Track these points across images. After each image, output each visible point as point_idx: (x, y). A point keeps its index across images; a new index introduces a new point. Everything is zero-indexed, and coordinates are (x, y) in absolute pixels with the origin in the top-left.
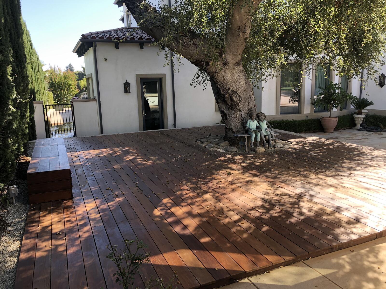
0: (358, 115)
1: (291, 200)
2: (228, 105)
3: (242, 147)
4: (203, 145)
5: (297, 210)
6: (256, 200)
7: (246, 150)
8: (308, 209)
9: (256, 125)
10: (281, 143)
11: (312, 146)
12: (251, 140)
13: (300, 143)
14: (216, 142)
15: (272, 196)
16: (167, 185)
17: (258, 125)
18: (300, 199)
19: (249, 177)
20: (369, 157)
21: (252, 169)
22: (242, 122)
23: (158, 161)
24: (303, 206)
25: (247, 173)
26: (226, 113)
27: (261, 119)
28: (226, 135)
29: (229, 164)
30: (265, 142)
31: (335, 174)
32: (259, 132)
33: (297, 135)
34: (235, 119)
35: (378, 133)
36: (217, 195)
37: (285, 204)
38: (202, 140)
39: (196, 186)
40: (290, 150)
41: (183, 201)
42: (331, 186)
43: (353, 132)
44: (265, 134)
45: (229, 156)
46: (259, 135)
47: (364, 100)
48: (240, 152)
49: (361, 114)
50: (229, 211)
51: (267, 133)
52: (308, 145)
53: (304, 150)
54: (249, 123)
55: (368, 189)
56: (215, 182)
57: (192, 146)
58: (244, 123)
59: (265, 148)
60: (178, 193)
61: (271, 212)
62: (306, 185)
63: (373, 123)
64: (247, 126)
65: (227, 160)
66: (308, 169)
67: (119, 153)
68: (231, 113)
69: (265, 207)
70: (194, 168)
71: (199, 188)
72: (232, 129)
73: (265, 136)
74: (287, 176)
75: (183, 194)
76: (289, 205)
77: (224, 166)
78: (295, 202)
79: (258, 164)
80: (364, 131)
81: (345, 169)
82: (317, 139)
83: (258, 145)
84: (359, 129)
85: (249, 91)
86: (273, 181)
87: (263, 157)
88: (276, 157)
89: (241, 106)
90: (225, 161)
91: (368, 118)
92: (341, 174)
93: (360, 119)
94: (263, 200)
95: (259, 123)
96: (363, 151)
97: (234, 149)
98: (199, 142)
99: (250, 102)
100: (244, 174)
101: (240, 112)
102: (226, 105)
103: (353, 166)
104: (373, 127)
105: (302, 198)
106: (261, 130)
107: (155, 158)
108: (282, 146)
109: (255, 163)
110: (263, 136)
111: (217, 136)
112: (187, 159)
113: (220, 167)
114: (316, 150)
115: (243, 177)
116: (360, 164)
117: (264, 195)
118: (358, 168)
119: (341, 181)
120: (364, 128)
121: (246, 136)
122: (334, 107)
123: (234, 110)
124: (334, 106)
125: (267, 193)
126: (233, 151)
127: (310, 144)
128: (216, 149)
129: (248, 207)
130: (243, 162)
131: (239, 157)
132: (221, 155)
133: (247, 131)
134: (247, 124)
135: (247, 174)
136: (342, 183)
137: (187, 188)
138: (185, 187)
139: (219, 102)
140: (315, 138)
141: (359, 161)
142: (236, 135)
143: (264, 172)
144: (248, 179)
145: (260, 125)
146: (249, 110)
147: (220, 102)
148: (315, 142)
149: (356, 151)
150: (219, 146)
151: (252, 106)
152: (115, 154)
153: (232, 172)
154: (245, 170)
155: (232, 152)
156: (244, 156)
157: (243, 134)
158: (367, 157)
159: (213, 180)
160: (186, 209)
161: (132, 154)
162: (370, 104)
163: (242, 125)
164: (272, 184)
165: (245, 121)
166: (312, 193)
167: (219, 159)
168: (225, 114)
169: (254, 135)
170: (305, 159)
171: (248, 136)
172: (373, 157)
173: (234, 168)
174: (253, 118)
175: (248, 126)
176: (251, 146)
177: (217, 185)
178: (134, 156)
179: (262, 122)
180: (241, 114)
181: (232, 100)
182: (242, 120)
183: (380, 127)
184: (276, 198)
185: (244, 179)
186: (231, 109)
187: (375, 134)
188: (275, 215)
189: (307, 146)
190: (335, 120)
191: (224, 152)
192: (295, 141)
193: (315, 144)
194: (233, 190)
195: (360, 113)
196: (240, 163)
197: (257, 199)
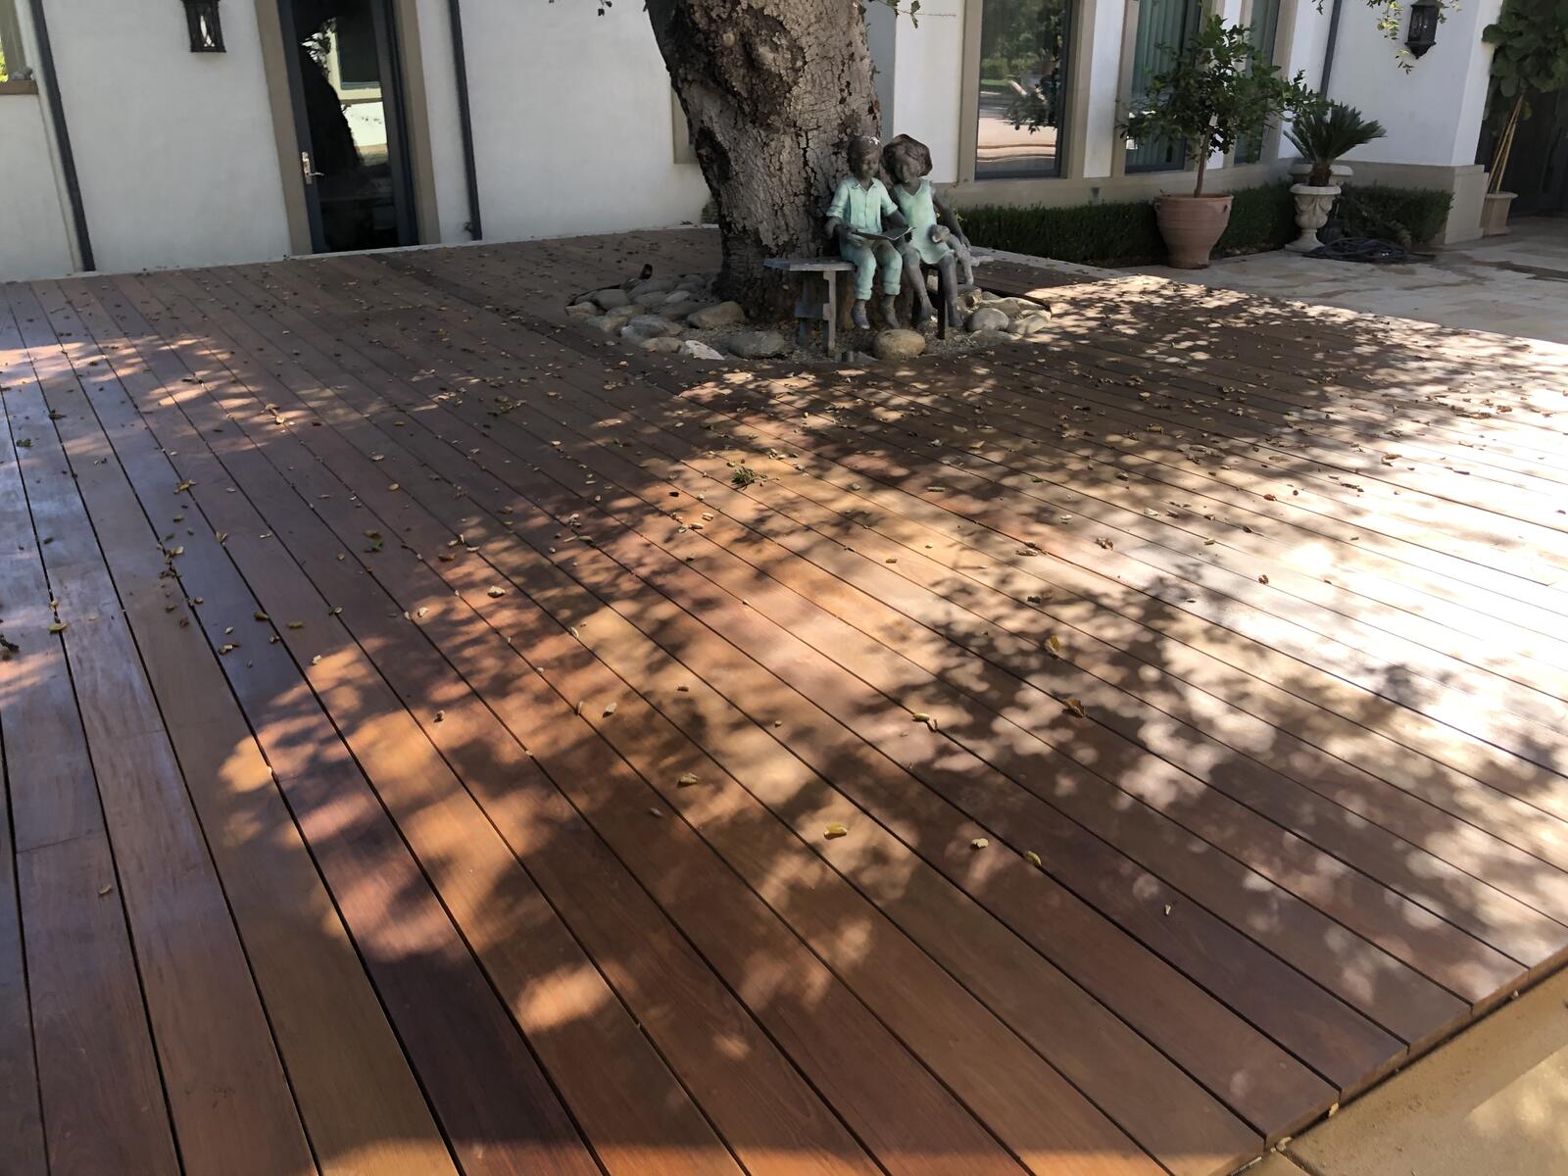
0: (1311, 185)
1: (1109, 633)
2: (736, 94)
3: (808, 332)
4: (607, 323)
5: (1161, 702)
6: (904, 638)
7: (831, 344)
8: (1222, 692)
9: (882, 208)
10: (1000, 307)
11: (1150, 318)
12: (855, 293)
13: (1088, 306)
14: (675, 305)
15: (994, 605)
16: (366, 559)
17: (892, 208)
18: (1159, 624)
19: (849, 489)
20: (1435, 368)
21: (867, 445)
22: (808, 194)
23: (340, 411)
24: (1190, 672)
25: (838, 470)
26: (726, 145)
27: (906, 174)
28: (726, 266)
29: (739, 420)
30: (926, 301)
31: (1298, 458)
32: (896, 244)
33: (1068, 272)
34: (771, 175)
35: (1393, 266)
36: (664, 610)
37: (1080, 661)
38: (605, 297)
39: (545, 561)
40: (1045, 338)
41: (446, 665)
42: (1305, 530)
43: (1292, 266)
44: (929, 260)
45: (739, 378)
46: (897, 263)
47: (1344, 116)
48: (800, 356)
49: (1325, 184)
50: (736, 727)
51: (938, 253)
52: (1125, 314)
53: (1113, 339)
54: (844, 197)
55: (1498, 542)
56: (656, 529)
57: (547, 328)
58: (817, 198)
59: (922, 332)
60: (426, 611)
61: (1001, 725)
62: (1169, 531)
63: (1369, 224)
64: (837, 213)
65: (729, 396)
66: (1164, 441)
67: (132, 365)
68: (751, 144)
69: (966, 690)
70: (545, 446)
71: (560, 575)
72: (757, 232)
73: (926, 269)
74: (1057, 477)
75: (455, 617)
76: (1101, 670)
77: (712, 435)
78: (1135, 644)
79: (894, 416)
80: (1336, 258)
81: (1344, 434)
82: (1163, 287)
83: (892, 317)
84: (1313, 252)
85: (843, 22)
86: (984, 514)
87: (915, 379)
88: (983, 378)
89: (803, 100)
90: (717, 404)
91: (1350, 202)
92: (1333, 457)
93: (1317, 204)
94: (949, 637)
95: (896, 200)
96: (1396, 338)
97: (771, 342)
98: (588, 306)
99: (848, 83)
100: (819, 477)
101: (798, 135)
102: (722, 97)
103: (1378, 415)
104: (1372, 242)
105: (1171, 618)
106: (909, 237)
107: (328, 392)
108: (1005, 322)
109: (879, 410)
110: (915, 267)
111: (683, 276)
112: (514, 399)
113: (697, 439)
114: (1169, 337)
115: (819, 492)
116: (1404, 405)
117: (944, 605)
118: (1406, 426)
119: (1350, 499)
120: (1336, 247)
121: (830, 269)
122: (1217, 148)
123: (769, 127)
124: (1216, 143)
125: (966, 590)
126: (763, 352)
127: (1137, 309)
128: (675, 343)
129: (858, 690)
130: (815, 408)
131: (794, 382)
132: (703, 372)
133: (834, 241)
134: (835, 201)
135: (838, 477)
136: (1356, 512)
137: (488, 572)
138: (474, 568)
139: (685, 80)
140: (1153, 282)
141: (1395, 391)
142: (775, 263)
143: (933, 458)
144: (847, 503)
145: (900, 209)
146: (843, 126)
147: (690, 78)
148: (1157, 301)
149: (1362, 338)
150: (692, 326)
151: (858, 103)
152: (104, 372)
153: (757, 464)
154: (827, 449)
155: (761, 358)
156: (817, 377)
157: (816, 257)
158: (1423, 369)
159: (650, 519)
160: (451, 729)
161: (199, 374)
162: (1371, 132)
163: (808, 212)
164: (981, 530)
165: (822, 187)
166: (1215, 578)
167: (686, 394)
168: (716, 147)
169: (871, 264)
170: (1132, 383)
171: (843, 267)
172: (1450, 366)
173: (766, 441)
174: (865, 167)
175: (841, 216)
176: (857, 325)
177: (667, 547)
178: (210, 386)
179: (913, 191)
180: (805, 150)
181: (752, 63)
182: (807, 179)
183: (1399, 241)
184: (1017, 621)
185: (819, 503)
186: (753, 122)
187: (1384, 270)
188: (1035, 745)
189: (1124, 322)
190: (1218, 205)
191: (720, 357)
192: (1062, 299)
193: (1158, 308)
194: (763, 575)
195: (1320, 178)
196: (801, 413)
197: (909, 629)
